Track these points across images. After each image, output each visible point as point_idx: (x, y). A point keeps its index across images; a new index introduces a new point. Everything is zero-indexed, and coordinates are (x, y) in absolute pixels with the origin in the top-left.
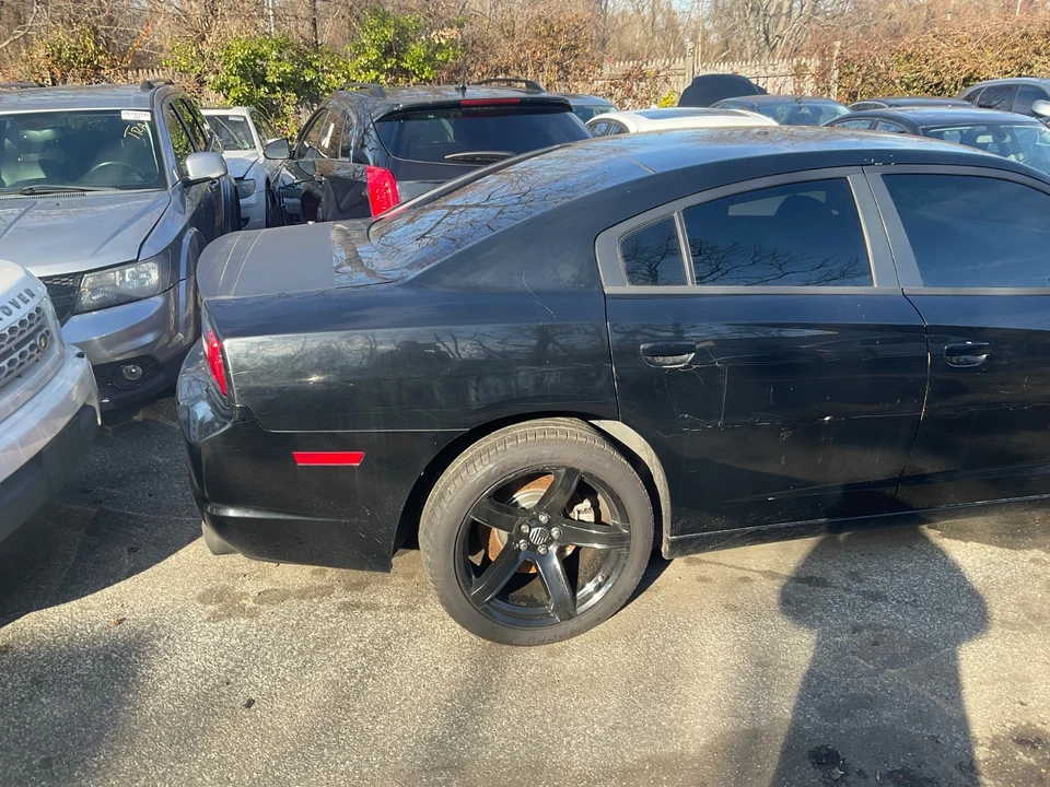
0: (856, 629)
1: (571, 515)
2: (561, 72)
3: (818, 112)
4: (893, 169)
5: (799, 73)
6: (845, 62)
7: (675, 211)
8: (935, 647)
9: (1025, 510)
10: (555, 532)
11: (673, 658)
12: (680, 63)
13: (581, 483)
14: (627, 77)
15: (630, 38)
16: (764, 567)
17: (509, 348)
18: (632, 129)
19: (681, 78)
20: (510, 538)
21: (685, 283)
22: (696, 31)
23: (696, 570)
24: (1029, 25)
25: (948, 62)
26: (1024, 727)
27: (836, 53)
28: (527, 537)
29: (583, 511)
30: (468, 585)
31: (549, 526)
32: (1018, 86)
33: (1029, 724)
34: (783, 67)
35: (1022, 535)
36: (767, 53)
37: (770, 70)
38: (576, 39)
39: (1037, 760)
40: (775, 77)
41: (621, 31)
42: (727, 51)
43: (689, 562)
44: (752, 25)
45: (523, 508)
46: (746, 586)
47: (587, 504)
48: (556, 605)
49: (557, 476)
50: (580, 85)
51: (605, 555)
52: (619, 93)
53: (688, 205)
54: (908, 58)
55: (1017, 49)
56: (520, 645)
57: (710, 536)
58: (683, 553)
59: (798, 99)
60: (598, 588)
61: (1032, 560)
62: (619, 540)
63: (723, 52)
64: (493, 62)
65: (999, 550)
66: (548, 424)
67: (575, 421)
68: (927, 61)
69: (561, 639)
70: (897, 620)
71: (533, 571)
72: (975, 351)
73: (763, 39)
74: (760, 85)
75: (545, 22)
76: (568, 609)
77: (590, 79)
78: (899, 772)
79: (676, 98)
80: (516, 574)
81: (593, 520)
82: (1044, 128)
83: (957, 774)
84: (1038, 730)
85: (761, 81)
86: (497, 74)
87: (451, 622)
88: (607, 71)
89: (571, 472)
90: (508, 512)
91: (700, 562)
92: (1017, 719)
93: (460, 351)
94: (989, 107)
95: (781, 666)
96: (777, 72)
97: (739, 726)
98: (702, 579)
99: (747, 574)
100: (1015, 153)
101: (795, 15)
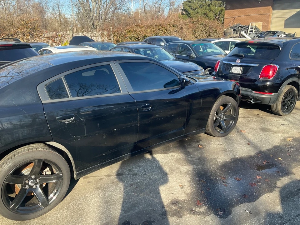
0: (131, 185)
1: (43, 173)
2: (31, 36)
3: (109, 46)
4: (121, 61)
5: (102, 35)
6: (114, 33)
7: (62, 76)
8: (151, 184)
9: (168, 144)
10: (38, 180)
11: (81, 209)
12: (68, 33)
13: (44, 163)
14: (53, 37)
15: (54, 25)
16: (106, 174)
17: (22, 123)
18: (54, 52)
19: (69, 37)
20: (22, 186)
21: (68, 97)
22: (74, 23)
23: (87, 180)
24: (156, 23)
25: (139, 32)
26: (173, 200)
27: (111, 30)
28: (28, 184)
29: (47, 171)
30: (9, 205)
31: (35, 179)
32: (156, 38)
33: (174, 198)
34: (98, 34)
35: (168, 150)
36: (94, 30)
37: (94, 35)
38: (34, 26)
39: (177, 207)
40: (96, 37)
41: (51, 23)
42: (83, 29)
43: (85, 178)
44: (89, 22)
45: (25, 175)
46: (101, 181)
47: (48, 169)
48: (42, 203)
49: (35, 163)
50: (38, 39)
51: (56, 184)
52: (51, 41)
53: (65, 74)
54: (130, 31)
55: (155, 29)
56: (31, 219)
57: (88, 169)
58: (81, 176)
59: (103, 42)
60: (55, 194)
61: (171, 156)
62: (59, 178)
63: (82, 29)
64: (7, 33)
65: (163, 155)
66: (30, 147)
67: (39, 144)
68: (134, 32)
69: (45, 213)
70: (141, 180)
71: (32, 194)
72: (148, 106)
73: (92, 26)
74: (92, 39)
75: (23, 21)
76: (46, 203)
77: (41, 37)
78: (146, 221)
79: (69, 43)
80: (26, 197)
81: (50, 174)
82: (162, 49)
83: (159, 217)
84: (177, 200)
85: (92, 37)
86: (9, 36)
87: (5, 219)
88: (46, 35)
89: (39, 160)
90: (20, 178)
91: (87, 177)
92: (172, 198)
93: (4, 126)
94: (150, 44)
95: (113, 202)
96: (96, 35)
97: (102, 223)
98: (89, 182)
99: (102, 177)
100: (157, 55)
101: (100, 20)
